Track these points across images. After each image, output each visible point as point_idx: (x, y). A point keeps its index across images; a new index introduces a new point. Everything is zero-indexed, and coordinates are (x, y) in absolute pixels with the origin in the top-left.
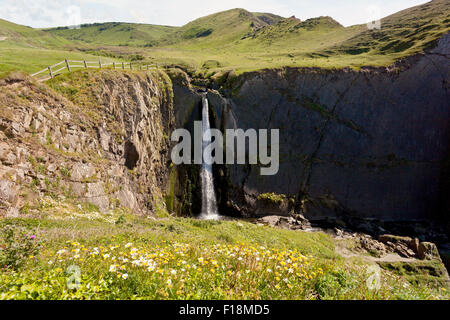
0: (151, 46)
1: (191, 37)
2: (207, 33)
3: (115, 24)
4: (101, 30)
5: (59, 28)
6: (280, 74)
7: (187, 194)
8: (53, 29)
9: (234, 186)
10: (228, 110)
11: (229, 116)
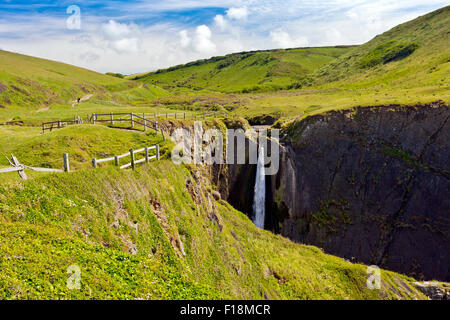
0: (298, 87)
1: (374, 63)
2: (405, 53)
3: (245, 55)
4: (222, 67)
5: (159, 72)
6: (348, 115)
8: (151, 74)
10: (286, 159)
11: (287, 166)
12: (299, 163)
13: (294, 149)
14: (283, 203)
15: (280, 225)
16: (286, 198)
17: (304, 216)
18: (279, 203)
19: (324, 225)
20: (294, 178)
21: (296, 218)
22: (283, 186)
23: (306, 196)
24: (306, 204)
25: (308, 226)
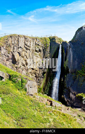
7: (47, 89)
9: (67, 87)
10: (69, 48)
11: (69, 51)
12: (74, 49)
13: (72, 44)
14: (67, 67)
15: (65, 76)
16: (68, 65)
17: (75, 72)
18: (65, 67)
19: (83, 76)
20: (72, 56)
21: (72, 73)
22: (67, 60)
23: (76, 63)
24: (76, 67)
25: (76, 76)
